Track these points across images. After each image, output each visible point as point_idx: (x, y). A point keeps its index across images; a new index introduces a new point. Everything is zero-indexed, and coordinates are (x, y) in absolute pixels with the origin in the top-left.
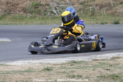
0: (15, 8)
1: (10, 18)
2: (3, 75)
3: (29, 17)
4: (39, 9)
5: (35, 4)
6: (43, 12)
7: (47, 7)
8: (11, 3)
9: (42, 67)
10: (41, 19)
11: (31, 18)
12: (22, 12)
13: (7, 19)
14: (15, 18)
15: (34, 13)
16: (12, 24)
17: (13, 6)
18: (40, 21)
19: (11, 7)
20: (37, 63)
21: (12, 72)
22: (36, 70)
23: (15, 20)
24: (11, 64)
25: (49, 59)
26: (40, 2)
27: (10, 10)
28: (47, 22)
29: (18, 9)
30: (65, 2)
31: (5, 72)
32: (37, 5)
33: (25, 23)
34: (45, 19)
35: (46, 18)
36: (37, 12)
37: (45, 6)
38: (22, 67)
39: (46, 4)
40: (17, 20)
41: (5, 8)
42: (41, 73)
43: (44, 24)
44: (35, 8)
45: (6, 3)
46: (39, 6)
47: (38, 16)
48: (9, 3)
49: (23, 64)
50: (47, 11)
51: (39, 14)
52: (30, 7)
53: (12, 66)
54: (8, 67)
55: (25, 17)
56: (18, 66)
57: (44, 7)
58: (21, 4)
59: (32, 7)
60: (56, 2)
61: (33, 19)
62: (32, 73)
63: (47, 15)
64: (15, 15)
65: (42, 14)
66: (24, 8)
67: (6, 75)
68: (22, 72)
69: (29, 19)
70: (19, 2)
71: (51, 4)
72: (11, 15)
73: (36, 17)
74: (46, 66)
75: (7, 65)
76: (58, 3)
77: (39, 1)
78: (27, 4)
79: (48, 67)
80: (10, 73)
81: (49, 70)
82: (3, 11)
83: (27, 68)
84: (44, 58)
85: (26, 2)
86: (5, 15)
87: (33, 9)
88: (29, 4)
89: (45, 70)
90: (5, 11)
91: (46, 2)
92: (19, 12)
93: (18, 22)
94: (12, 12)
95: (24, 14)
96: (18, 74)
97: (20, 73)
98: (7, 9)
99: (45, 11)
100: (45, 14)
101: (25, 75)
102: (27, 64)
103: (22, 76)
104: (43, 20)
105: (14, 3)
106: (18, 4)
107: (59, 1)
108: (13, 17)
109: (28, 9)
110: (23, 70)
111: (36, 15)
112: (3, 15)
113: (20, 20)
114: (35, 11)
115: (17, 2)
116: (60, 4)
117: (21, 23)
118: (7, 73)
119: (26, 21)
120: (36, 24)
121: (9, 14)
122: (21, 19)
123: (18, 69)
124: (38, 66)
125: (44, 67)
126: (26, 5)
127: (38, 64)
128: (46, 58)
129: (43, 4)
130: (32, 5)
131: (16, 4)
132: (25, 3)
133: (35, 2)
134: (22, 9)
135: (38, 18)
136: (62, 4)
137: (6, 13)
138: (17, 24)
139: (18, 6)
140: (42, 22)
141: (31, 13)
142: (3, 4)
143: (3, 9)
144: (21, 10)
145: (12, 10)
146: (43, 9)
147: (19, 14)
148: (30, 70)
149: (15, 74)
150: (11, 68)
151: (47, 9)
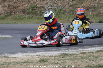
0: (16, 10)
1: (12, 18)
2: (6, 65)
3: (27, 17)
4: (35, 11)
5: (32, 6)
6: (39, 13)
7: (42, 8)
8: (12, 6)
9: (38, 59)
10: (38, 19)
11: (29, 18)
12: (21, 13)
13: (9, 19)
14: (15, 18)
15: (31, 14)
16: (13, 23)
17: (14, 8)
18: (36, 21)
19: (12, 9)
20: (34, 55)
21: (13, 63)
22: (34, 62)
23: (16, 20)
24: (12, 57)
25: (44, 52)
26: (37, 5)
27: (11, 12)
28: (42, 22)
29: (18, 10)
30: (58, 5)
31: (8, 63)
32: (34, 7)
33: (24, 22)
34: (40, 19)
35: (42, 18)
36: (34, 13)
37: (41, 8)
38: (22, 59)
39: (41, 7)
40: (17, 19)
41: (7, 10)
42: (38, 64)
43: (40, 23)
44: (32, 10)
45: (8, 6)
46: (36, 8)
47: (35, 16)
48: (10, 6)
49: (23, 56)
50: (42, 12)
51: (36, 15)
52: (28, 9)
53: (14, 57)
54: (10, 59)
55: (24, 17)
56: (18, 58)
57: (39, 9)
58: (21, 6)
59: (29, 9)
60: (49, 5)
61: (31, 19)
62: (30, 64)
63: (43, 16)
64: (16, 16)
65: (38, 15)
66: (23, 10)
67: (9, 65)
68: (22, 63)
69: (28, 19)
70: (19, 5)
71: (45, 6)
72: (12, 15)
73: (33, 17)
74: (42, 58)
75: (9, 57)
76: (51, 5)
77: (35, 4)
78: (26, 6)
79: (44, 59)
80: (12, 64)
81: (44, 61)
82: (5, 13)
83: (26, 60)
84: (40, 51)
85: (25, 4)
86: (8, 15)
87: (31, 10)
88: (27, 7)
89: (41, 61)
90: (8, 12)
91: (41, 5)
92: (18, 13)
93: (18, 22)
94: (13, 13)
95: (23, 15)
96: (19, 65)
97: (20, 64)
98: (9, 10)
99: (41, 12)
100: (40, 15)
101: (24, 65)
102: (26, 56)
103: (22, 67)
104: (39, 20)
105: (15, 5)
106: (18, 7)
107: (52, 4)
108: (14, 17)
109: (27, 11)
110: (22, 61)
111: (33, 15)
112: (6, 16)
113: (19, 20)
114: (32, 12)
115: (17, 5)
116: (53, 7)
117: (20, 22)
118: (9, 64)
119: (25, 21)
120: (33, 23)
121: (11, 15)
122: (21, 19)
123: (18, 60)
124: (35, 58)
125: (40, 59)
126: (25, 8)
127: (35, 57)
128: (42, 51)
129: (39, 6)
130: (30, 7)
131: (16, 7)
132: (24, 6)
133: (33, 5)
134: (22, 10)
135: (35, 18)
136: (55, 6)
137: (8, 14)
138: (17, 23)
139: (18, 8)
140: (38, 22)
141: (29, 14)
142: (6, 7)
143: (5, 11)
144: (21, 12)
145: (13, 11)
146: (39, 11)
147: (19, 15)
148: (29, 61)
149: (16, 64)
150: (13, 59)
151: (42, 11)
